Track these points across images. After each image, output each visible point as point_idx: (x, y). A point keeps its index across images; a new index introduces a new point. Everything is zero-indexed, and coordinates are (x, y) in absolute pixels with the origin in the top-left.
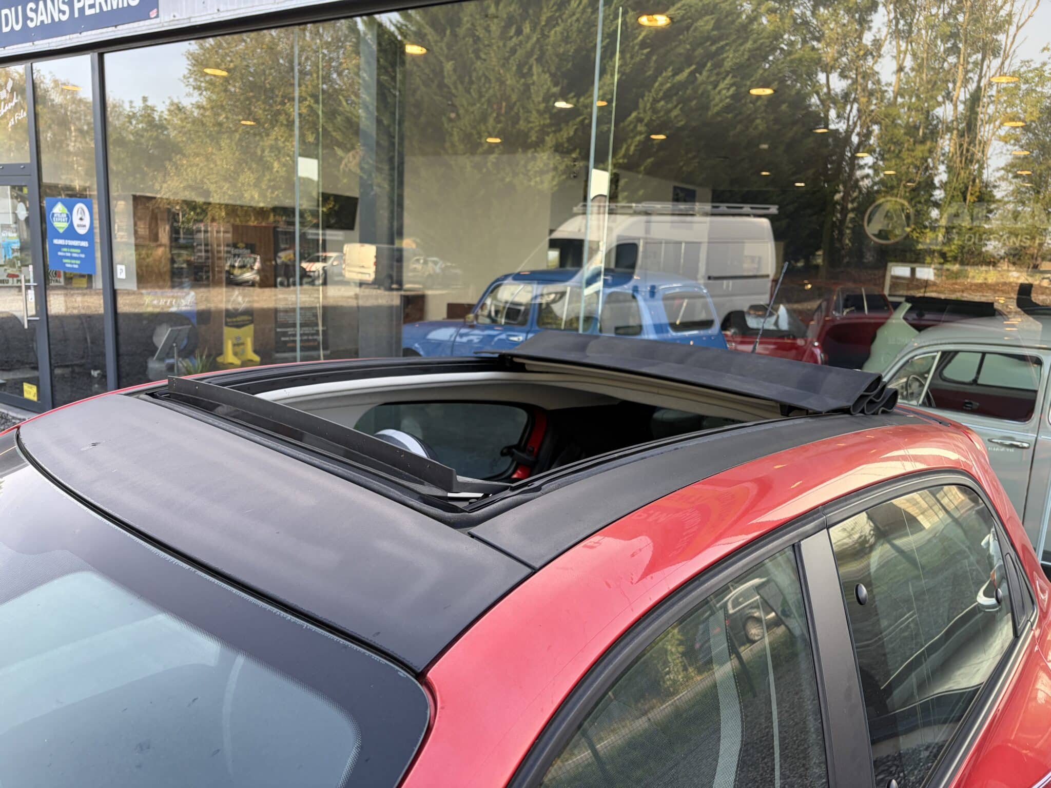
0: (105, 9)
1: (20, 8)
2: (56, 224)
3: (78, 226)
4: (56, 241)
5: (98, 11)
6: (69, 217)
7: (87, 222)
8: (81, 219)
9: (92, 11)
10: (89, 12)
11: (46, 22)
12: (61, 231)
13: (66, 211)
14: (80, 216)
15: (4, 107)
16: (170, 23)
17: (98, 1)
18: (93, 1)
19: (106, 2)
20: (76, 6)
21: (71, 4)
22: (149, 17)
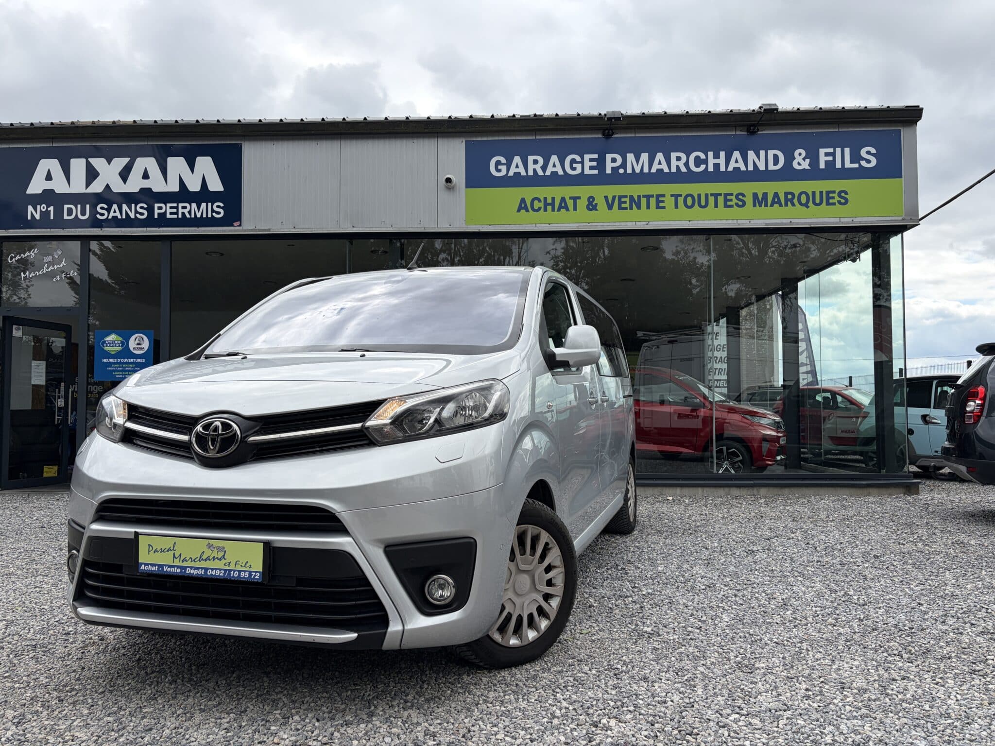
0: (188, 216)
1: (88, 206)
2: (107, 348)
3: (134, 348)
4: (105, 360)
5: (180, 216)
6: (125, 344)
7: (146, 344)
8: (138, 344)
9: (175, 216)
10: (168, 216)
11: (119, 217)
12: (113, 353)
13: (121, 339)
14: (137, 341)
15: (48, 268)
16: (252, 230)
17: (181, 211)
18: (175, 210)
19: (190, 212)
20: (157, 211)
21: (150, 210)
22: (233, 226)
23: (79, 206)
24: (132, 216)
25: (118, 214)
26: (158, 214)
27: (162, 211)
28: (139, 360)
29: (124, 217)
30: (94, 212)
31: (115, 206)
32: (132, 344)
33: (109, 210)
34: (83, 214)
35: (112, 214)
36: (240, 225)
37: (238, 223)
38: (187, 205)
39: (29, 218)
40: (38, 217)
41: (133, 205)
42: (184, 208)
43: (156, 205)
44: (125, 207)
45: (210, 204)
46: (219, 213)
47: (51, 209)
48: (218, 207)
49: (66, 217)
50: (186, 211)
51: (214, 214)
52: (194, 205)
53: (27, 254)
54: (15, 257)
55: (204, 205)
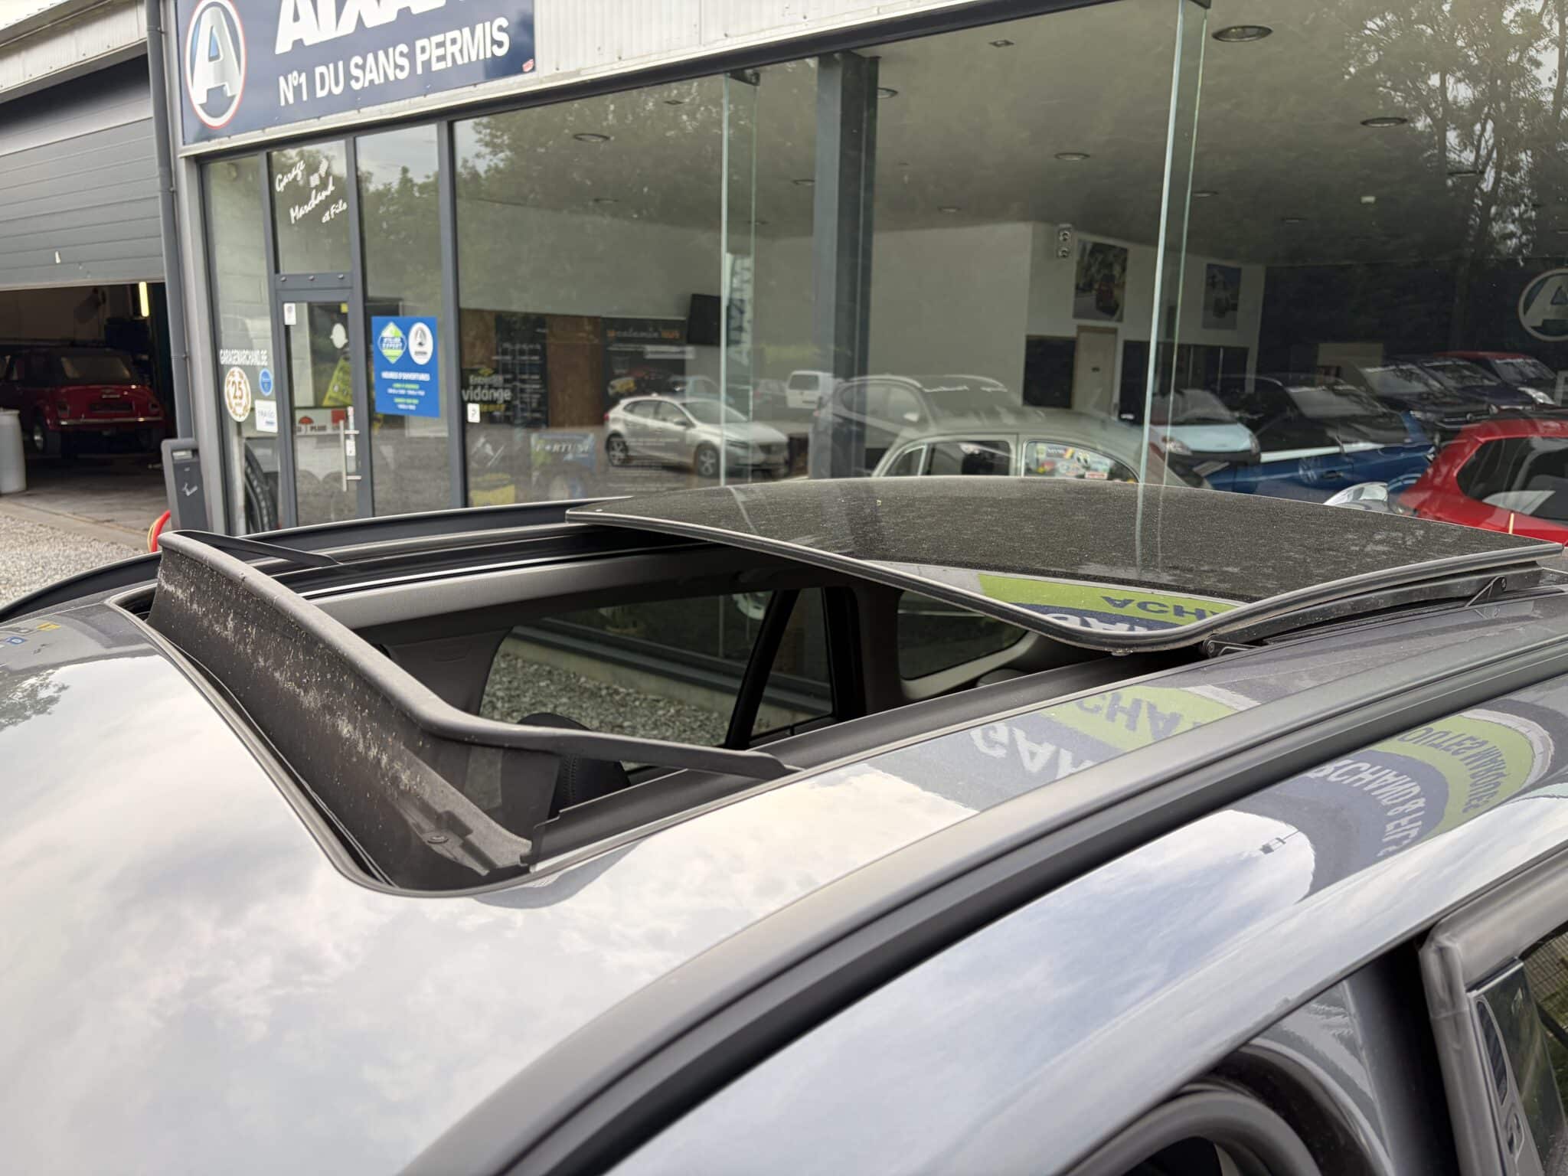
0: (459, 62)
1: (341, 64)
2: (387, 352)
3: (417, 353)
4: (386, 375)
5: (450, 64)
6: (404, 342)
7: (429, 348)
8: (421, 344)
9: (441, 66)
10: (436, 66)
11: (376, 82)
12: (393, 361)
13: (400, 334)
14: (419, 340)
15: (316, 198)
16: (552, 78)
17: (450, 49)
18: (441, 51)
19: (461, 51)
20: (420, 58)
21: (411, 56)
22: (521, 71)
23: (331, 66)
24: (392, 78)
25: (374, 76)
26: (423, 62)
27: (425, 57)
28: (425, 377)
29: (382, 80)
30: (349, 76)
31: (370, 57)
32: (413, 348)
33: (363, 67)
34: (337, 83)
35: (369, 77)
36: (533, 69)
37: (531, 62)
38: (455, 34)
39: (283, 103)
40: (291, 100)
41: (391, 50)
42: (454, 41)
43: (419, 44)
44: (381, 54)
45: (488, 24)
46: (500, 44)
47: (303, 78)
48: (501, 29)
49: (321, 94)
50: (456, 49)
51: (495, 47)
52: (466, 31)
53: (294, 172)
54: (281, 181)
55: (479, 28)
